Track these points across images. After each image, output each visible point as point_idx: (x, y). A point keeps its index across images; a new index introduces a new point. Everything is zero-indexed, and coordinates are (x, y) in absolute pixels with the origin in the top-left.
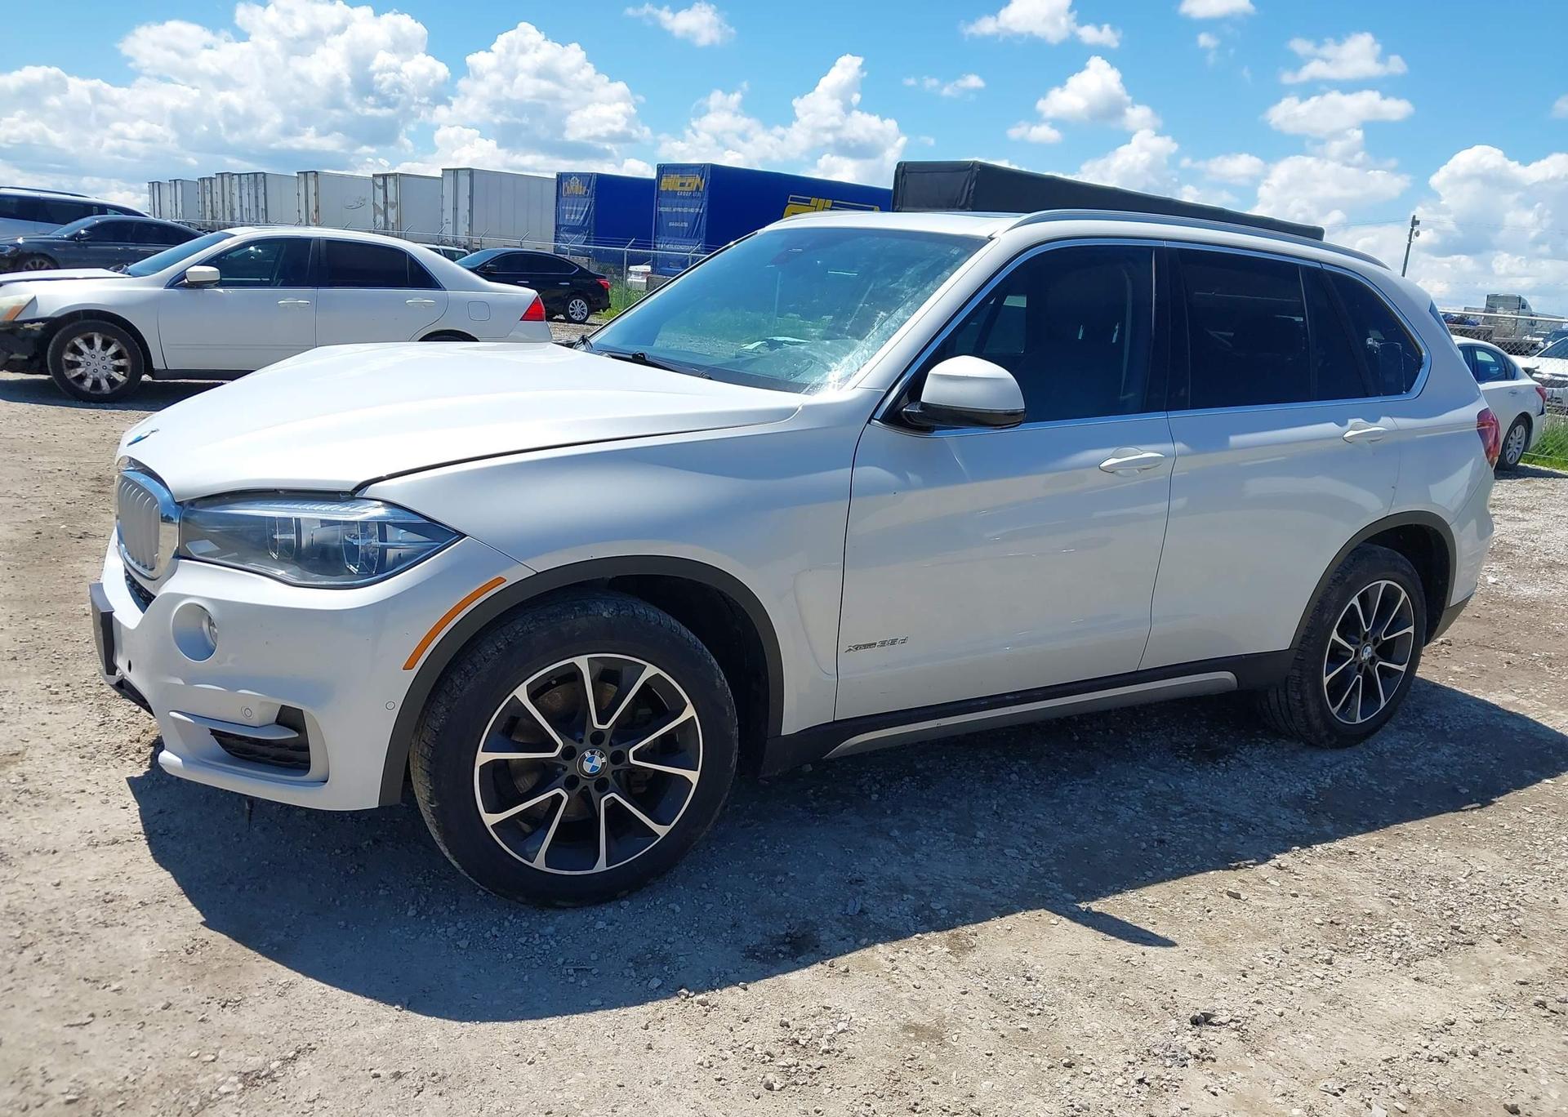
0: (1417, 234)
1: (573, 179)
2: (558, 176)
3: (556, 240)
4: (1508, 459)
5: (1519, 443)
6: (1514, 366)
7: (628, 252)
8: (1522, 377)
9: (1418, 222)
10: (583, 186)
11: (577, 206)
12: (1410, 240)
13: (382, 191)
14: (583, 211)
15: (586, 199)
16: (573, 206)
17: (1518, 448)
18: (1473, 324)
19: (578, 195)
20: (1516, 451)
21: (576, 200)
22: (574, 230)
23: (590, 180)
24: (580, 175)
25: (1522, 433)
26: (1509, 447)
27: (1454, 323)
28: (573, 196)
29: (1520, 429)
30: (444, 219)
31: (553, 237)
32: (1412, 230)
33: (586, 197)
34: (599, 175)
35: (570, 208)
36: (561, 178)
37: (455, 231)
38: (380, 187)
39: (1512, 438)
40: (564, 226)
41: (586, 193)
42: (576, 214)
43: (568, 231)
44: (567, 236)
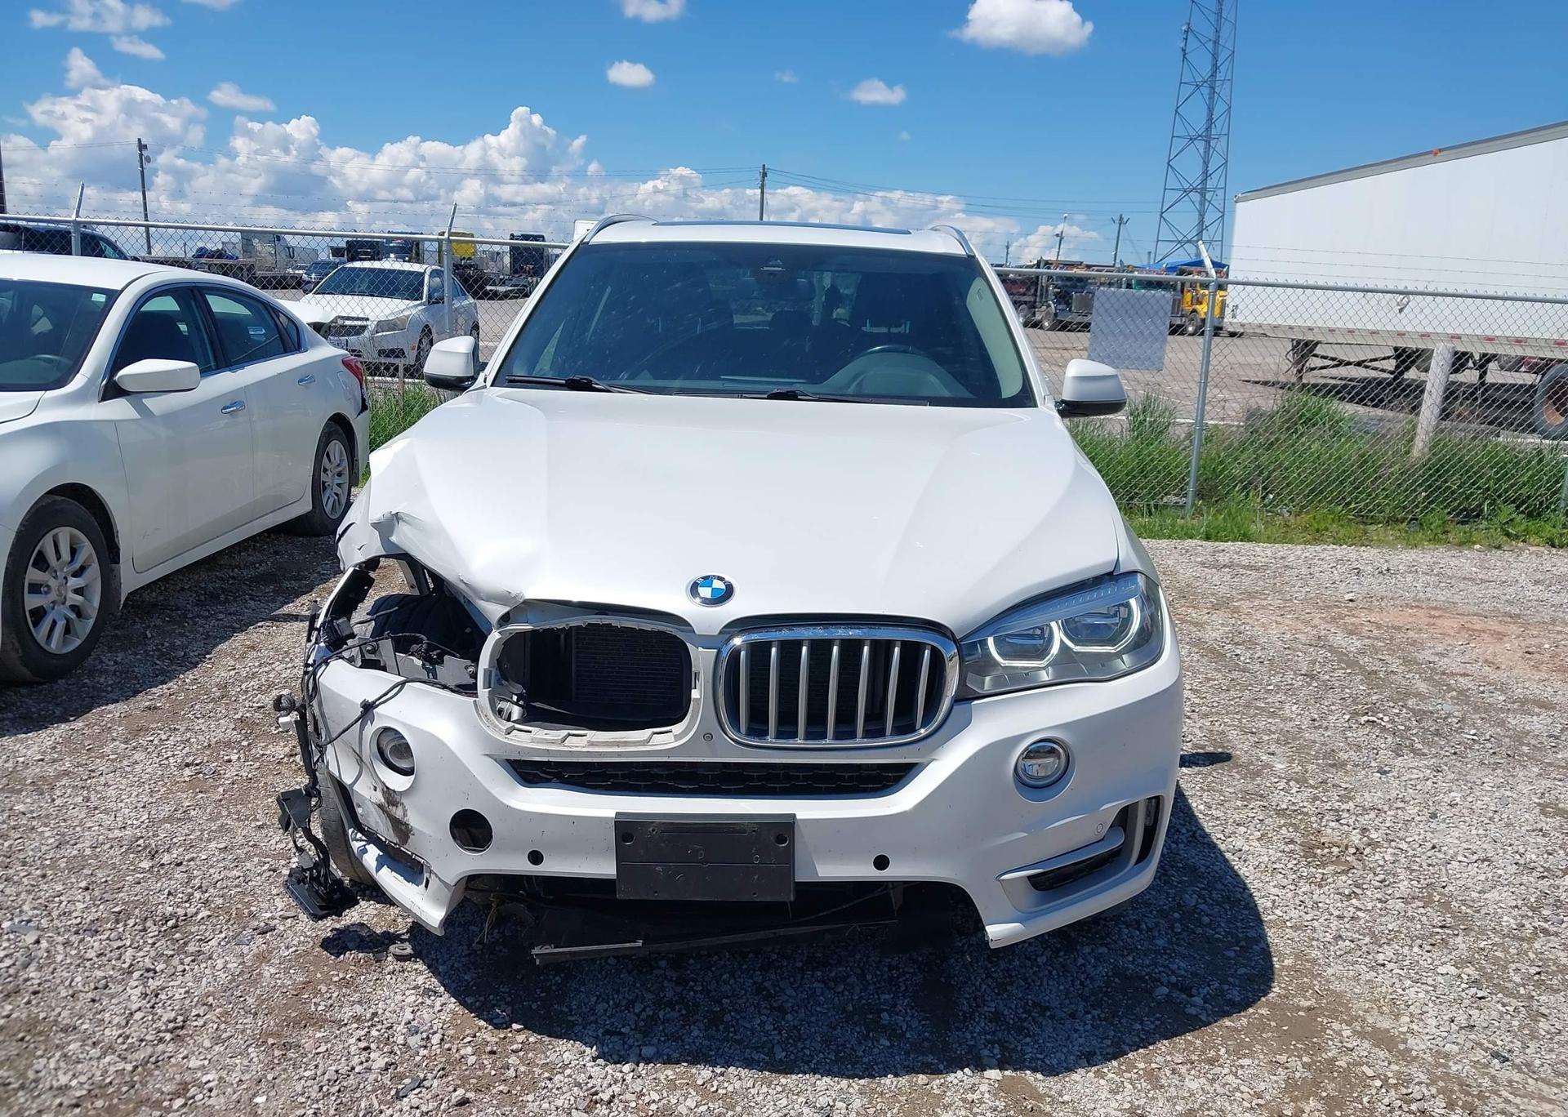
0: (148, 160)
4: (328, 509)
5: (340, 474)
6: (292, 321)
8: (314, 345)
9: (145, 147)
12: (142, 167)
17: (339, 485)
18: (232, 258)
20: (339, 491)
25: (341, 453)
26: (325, 489)
27: (212, 257)
29: (336, 448)
32: (141, 155)
39: (325, 470)
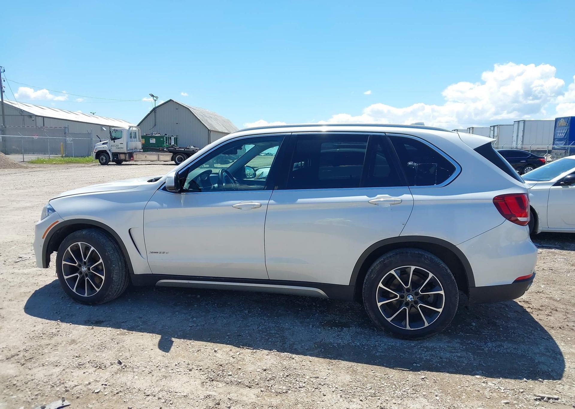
1: (562, 120)
2: (556, 119)
3: (553, 145)
7: (570, 147)
10: (565, 122)
11: (562, 130)
13: (493, 131)
14: (565, 132)
15: (566, 127)
16: (561, 131)
19: (563, 126)
21: (562, 128)
22: (560, 140)
23: (568, 119)
24: (564, 118)
28: (561, 126)
30: (513, 140)
31: (552, 143)
33: (566, 126)
34: (572, 117)
35: (560, 131)
36: (557, 120)
37: (517, 144)
38: (492, 130)
40: (557, 138)
41: (566, 125)
42: (562, 134)
43: (558, 141)
44: (558, 142)
